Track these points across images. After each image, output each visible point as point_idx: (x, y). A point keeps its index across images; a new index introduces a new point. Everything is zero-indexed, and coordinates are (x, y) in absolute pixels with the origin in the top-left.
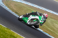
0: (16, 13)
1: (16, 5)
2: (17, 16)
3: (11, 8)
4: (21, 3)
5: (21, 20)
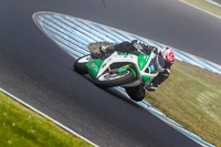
5: (82, 70)
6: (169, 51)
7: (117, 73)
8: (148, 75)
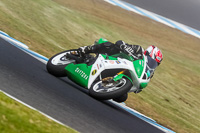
6: (156, 50)
7: (113, 81)
8: (146, 80)
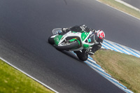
0: (122, 81)
1: (121, 63)
2: (123, 89)
3: (110, 68)
4: (134, 57)
6: (101, 32)
8: (87, 44)
